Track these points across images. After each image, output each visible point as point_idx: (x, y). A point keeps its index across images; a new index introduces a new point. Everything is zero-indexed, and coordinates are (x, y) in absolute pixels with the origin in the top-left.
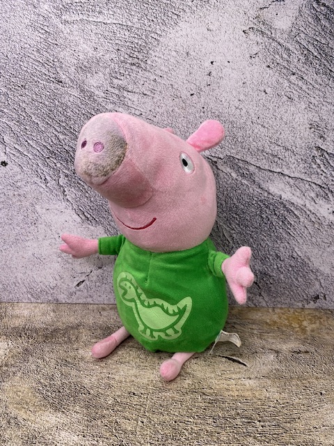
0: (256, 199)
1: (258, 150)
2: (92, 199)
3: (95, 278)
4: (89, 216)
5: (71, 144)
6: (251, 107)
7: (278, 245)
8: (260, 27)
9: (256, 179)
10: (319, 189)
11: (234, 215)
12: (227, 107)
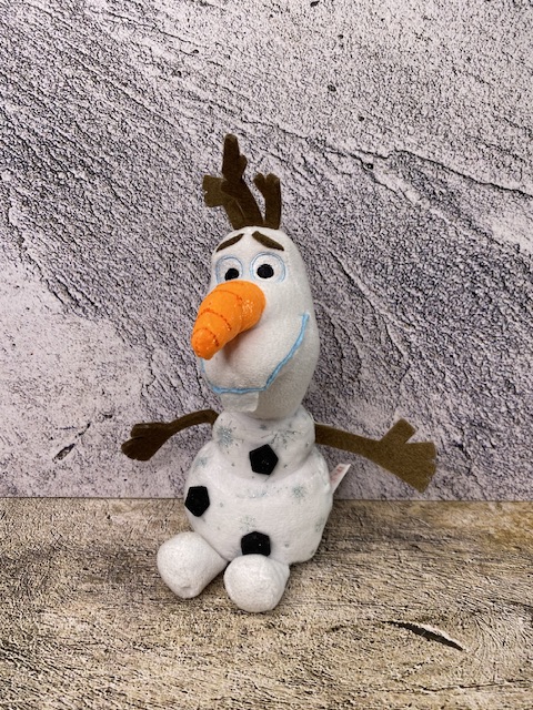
0: (463, 253)
1: (468, 136)
2: (85, 256)
3: (97, 440)
4: (79, 296)
5: (33, 126)
6: (451, 33)
7: (510, 361)
9: (464, 206)
11: (413, 292)
12: (396, 34)
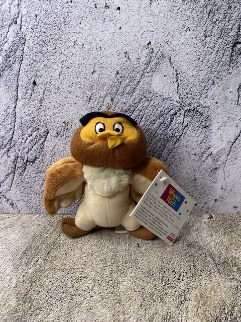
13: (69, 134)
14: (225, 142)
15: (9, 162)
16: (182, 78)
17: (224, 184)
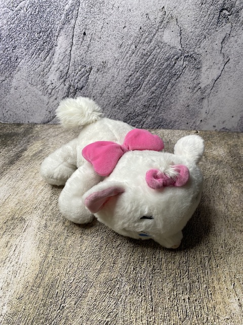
8: (166, 20)
10: (65, 72)
13: (105, 71)
14: (210, 80)
15: (65, 89)
16: (184, 33)
17: (208, 109)
